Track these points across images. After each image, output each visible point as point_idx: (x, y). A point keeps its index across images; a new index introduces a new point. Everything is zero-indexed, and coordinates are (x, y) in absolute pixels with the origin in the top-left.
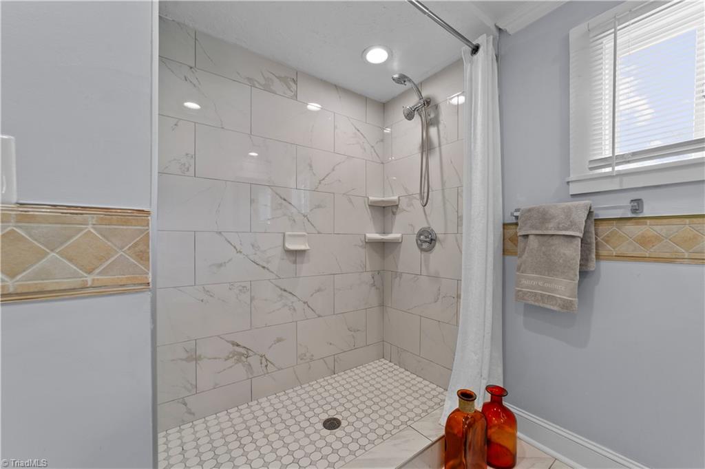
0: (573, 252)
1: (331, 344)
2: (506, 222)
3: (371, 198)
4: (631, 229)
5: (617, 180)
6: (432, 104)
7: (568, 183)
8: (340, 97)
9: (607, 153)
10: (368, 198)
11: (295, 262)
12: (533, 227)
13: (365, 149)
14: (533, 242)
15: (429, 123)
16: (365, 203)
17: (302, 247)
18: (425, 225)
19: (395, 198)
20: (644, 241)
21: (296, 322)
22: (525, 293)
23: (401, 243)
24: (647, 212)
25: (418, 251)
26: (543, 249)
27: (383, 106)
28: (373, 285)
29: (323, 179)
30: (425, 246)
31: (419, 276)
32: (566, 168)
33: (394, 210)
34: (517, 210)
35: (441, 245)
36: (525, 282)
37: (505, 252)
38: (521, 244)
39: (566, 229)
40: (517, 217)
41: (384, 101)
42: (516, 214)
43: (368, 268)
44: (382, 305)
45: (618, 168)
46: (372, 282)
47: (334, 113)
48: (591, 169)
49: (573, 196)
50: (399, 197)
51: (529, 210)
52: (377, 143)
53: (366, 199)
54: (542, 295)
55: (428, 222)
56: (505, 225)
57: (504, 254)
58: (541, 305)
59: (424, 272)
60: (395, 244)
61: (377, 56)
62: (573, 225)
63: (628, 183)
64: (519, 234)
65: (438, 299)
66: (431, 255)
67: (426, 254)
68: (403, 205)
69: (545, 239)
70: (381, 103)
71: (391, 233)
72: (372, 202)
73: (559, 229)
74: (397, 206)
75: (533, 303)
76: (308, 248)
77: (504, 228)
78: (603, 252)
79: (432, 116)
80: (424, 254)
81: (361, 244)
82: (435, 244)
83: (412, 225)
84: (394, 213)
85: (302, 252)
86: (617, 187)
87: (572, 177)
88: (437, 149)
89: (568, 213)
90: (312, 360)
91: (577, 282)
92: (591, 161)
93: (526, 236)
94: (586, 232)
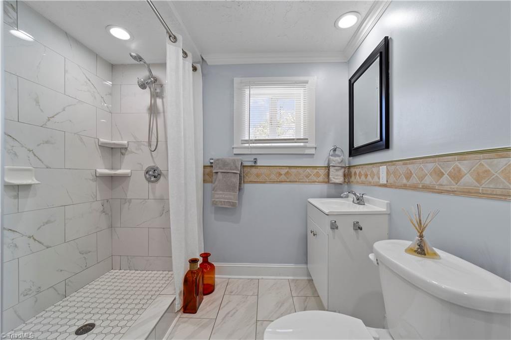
0: (236, 180)
1: (61, 271)
2: (205, 165)
3: (102, 140)
4: (254, 170)
5: (250, 150)
6: (157, 82)
7: (233, 148)
8: (71, 45)
9: (247, 138)
10: (98, 140)
11: (17, 197)
12: (220, 168)
13: (95, 98)
14: (220, 176)
15: (155, 95)
16: (95, 143)
17: (29, 182)
18: (152, 164)
19: (125, 142)
20: (258, 175)
21: (18, 258)
22: (217, 202)
23: (130, 176)
24: (258, 164)
25: (146, 182)
26: (225, 179)
27: (113, 68)
28: (103, 211)
29: (53, 117)
30: (153, 179)
31: (146, 200)
32: (232, 142)
33: (123, 151)
34: (211, 159)
35: (165, 178)
36: (217, 196)
37: (204, 181)
38: (214, 177)
39: (234, 170)
40: (212, 163)
41: (112, 63)
42: (212, 161)
43: (99, 198)
44: (111, 227)
45: (251, 145)
46: (102, 209)
47: (65, 58)
48: (242, 143)
49: (235, 154)
50: (128, 142)
51: (218, 160)
52: (106, 95)
53: (97, 140)
54: (224, 202)
55: (154, 162)
56: (205, 167)
57: (204, 183)
58: (224, 206)
59: (151, 196)
60: (125, 177)
61: (120, 33)
62: (236, 168)
63: (254, 152)
64: (214, 171)
65: (163, 213)
66: (157, 185)
67: (153, 184)
68: (132, 148)
69: (225, 174)
70: (110, 63)
71: (120, 169)
72: (103, 143)
73: (231, 169)
74: (126, 148)
75: (220, 206)
76: (35, 182)
77: (204, 168)
78: (246, 180)
79: (158, 90)
80: (151, 184)
81: (92, 179)
82: (160, 177)
83: (140, 164)
84: (122, 154)
85: (28, 187)
86: (250, 153)
87: (235, 146)
88: (162, 114)
89: (234, 161)
90: (38, 292)
91: (237, 194)
92: (242, 140)
93: (217, 173)
94: (241, 171)
